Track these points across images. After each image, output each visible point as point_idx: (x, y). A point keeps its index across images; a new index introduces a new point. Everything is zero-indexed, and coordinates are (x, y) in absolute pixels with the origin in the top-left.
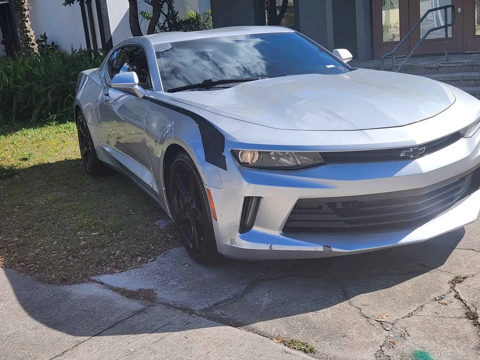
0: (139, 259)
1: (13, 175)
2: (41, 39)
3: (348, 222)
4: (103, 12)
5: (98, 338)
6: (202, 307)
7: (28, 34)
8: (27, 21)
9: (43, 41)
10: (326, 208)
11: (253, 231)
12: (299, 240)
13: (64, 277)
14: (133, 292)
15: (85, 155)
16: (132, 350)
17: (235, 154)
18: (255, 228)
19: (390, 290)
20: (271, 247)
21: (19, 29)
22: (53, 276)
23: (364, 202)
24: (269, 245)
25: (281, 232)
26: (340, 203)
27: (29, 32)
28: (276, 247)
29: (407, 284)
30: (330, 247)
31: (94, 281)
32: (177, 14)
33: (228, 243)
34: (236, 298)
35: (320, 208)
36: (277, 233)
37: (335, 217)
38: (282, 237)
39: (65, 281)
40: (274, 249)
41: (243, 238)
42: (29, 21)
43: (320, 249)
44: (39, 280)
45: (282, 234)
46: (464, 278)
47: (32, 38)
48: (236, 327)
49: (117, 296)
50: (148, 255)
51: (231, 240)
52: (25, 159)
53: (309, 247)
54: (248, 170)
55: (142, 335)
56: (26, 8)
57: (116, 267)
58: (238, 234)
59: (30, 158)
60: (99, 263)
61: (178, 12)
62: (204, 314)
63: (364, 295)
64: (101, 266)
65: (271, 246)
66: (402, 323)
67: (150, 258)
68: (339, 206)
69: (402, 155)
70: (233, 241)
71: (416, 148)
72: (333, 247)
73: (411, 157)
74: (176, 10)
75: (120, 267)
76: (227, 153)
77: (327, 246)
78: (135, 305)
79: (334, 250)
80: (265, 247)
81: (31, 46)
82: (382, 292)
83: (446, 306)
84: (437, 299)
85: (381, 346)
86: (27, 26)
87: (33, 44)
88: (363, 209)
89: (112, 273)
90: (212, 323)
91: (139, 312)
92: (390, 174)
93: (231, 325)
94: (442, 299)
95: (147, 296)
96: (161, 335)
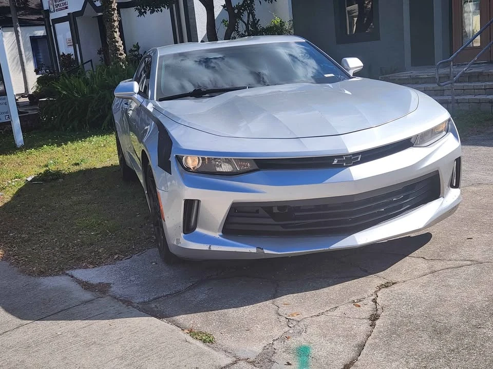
0: (116, 256)
1: (57, 179)
2: (133, 49)
3: (283, 226)
4: (191, 21)
5: (38, 322)
6: (142, 300)
7: (117, 44)
8: (116, 32)
9: (136, 51)
10: (262, 212)
11: (196, 232)
12: (235, 241)
13: (42, 270)
14: (92, 285)
15: (120, 161)
16: (59, 333)
17: (179, 159)
18: (197, 230)
19: (317, 291)
20: (210, 248)
21: (108, 40)
22: (34, 269)
23: (300, 207)
24: (208, 246)
25: (221, 234)
26: (276, 208)
27: (117, 42)
28: (214, 248)
29: (337, 287)
30: (262, 249)
31: (67, 274)
32: (258, 22)
33: (175, 243)
34: (178, 293)
35: (257, 211)
36: (217, 235)
37: (271, 221)
38: (220, 238)
39: (42, 274)
40: (212, 249)
41: (185, 238)
42: (118, 32)
43: (254, 250)
44: (23, 272)
45: (220, 236)
46: (393, 284)
47: (120, 48)
48: (159, 318)
49: (78, 287)
50: (126, 253)
51: (177, 239)
52: (77, 164)
53: (244, 249)
54: (191, 175)
55: (75, 321)
56: (116, 19)
57: (91, 263)
58: (182, 234)
59: (82, 163)
60: (79, 259)
61: (259, 20)
62: (140, 306)
63: (291, 295)
64: (79, 261)
65: (210, 246)
66: (307, 322)
67: (127, 256)
68: (275, 210)
69: (335, 162)
70: (178, 240)
71: (349, 156)
72: (265, 249)
73: (344, 165)
74: (257, 17)
75: (96, 263)
76: (172, 159)
77: (260, 248)
78: (88, 296)
79: (266, 251)
80: (205, 247)
81: (119, 56)
82: (309, 294)
83: (358, 308)
84: (356, 301)
85: (274, 340)
86: (116, 36)
87: (121, 54)
88: (296, 214)
89: (86, 267)
90: (141, 314)
91: (86, 302)
92: (320, 181)
93: (156, 317)
94: (360, 301)
95: (102, 289)
96: (91, 322)
